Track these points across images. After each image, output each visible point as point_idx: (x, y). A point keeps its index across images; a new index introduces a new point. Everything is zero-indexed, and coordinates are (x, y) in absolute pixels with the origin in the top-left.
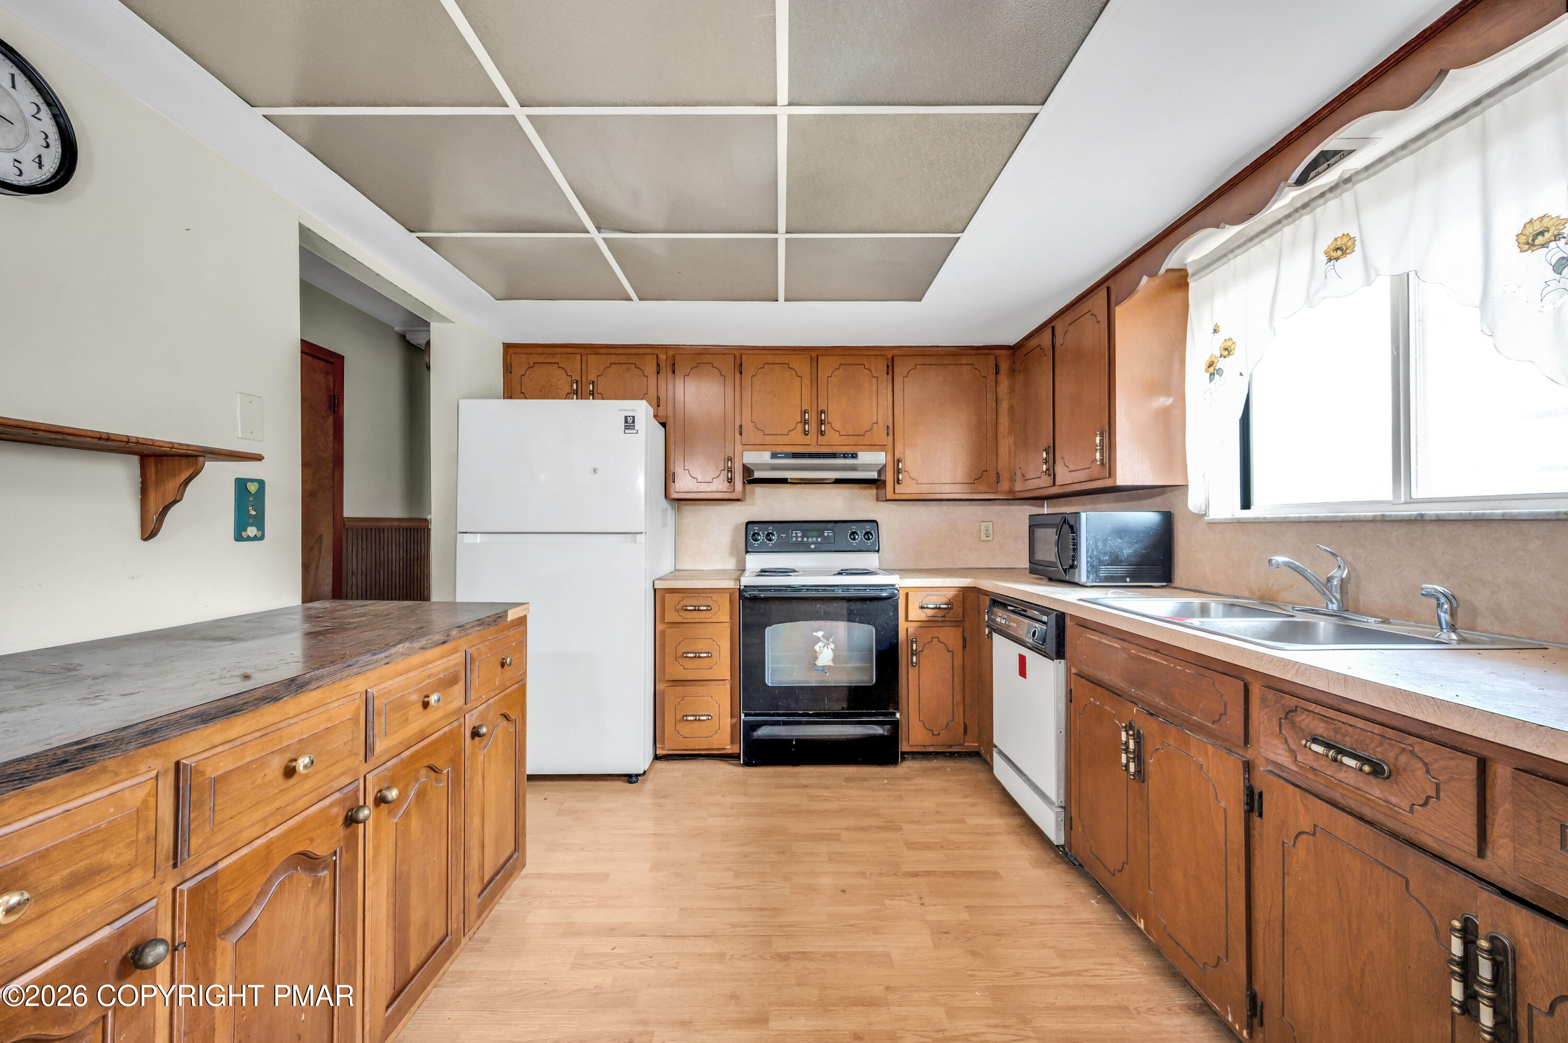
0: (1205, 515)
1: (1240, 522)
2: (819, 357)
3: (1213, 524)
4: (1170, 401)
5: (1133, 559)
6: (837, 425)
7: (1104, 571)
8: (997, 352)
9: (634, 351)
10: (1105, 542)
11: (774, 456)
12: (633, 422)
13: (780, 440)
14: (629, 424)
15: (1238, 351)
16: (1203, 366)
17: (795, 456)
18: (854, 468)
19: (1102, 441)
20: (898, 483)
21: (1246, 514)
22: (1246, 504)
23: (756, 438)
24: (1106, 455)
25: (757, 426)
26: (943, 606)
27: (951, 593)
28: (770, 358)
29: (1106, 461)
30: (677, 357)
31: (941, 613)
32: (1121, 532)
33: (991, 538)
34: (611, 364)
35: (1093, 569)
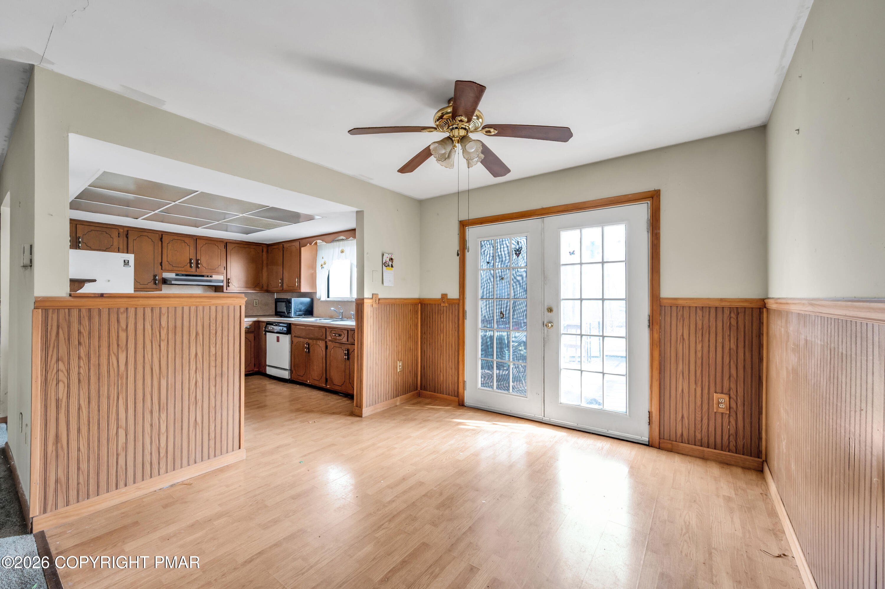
0: (320, 299)
1: (326, 301)
2: (197, 240)
3: (322, 301)
4: (313, 271)
5: (304, 310)
6: (205, 265)
7: (298, 313)
8: (263, 245)
9: (105, 226)
10: (298, 306)
11: (177, 275)
12: (128, 262)
13: (180, 269)
14: (126, 263)
15: (327, 264)
16: (320, 265)
17: (187, 275)
18: (210, 281)
19: (298, 281)
20: (228, 287)
21: (328, 299)
22: (328, 297)
23: (170, 268)
24: (299, 284)
25: (170, 263)
26: (248, 327)
27: (251, 323)
28: (176, 238)
29: (299, 286)
30: (129, 231)
31: (247, 329)
32: (302, 303)
33: (257, 305)
34: (91, 230)
35: (295, 313)
